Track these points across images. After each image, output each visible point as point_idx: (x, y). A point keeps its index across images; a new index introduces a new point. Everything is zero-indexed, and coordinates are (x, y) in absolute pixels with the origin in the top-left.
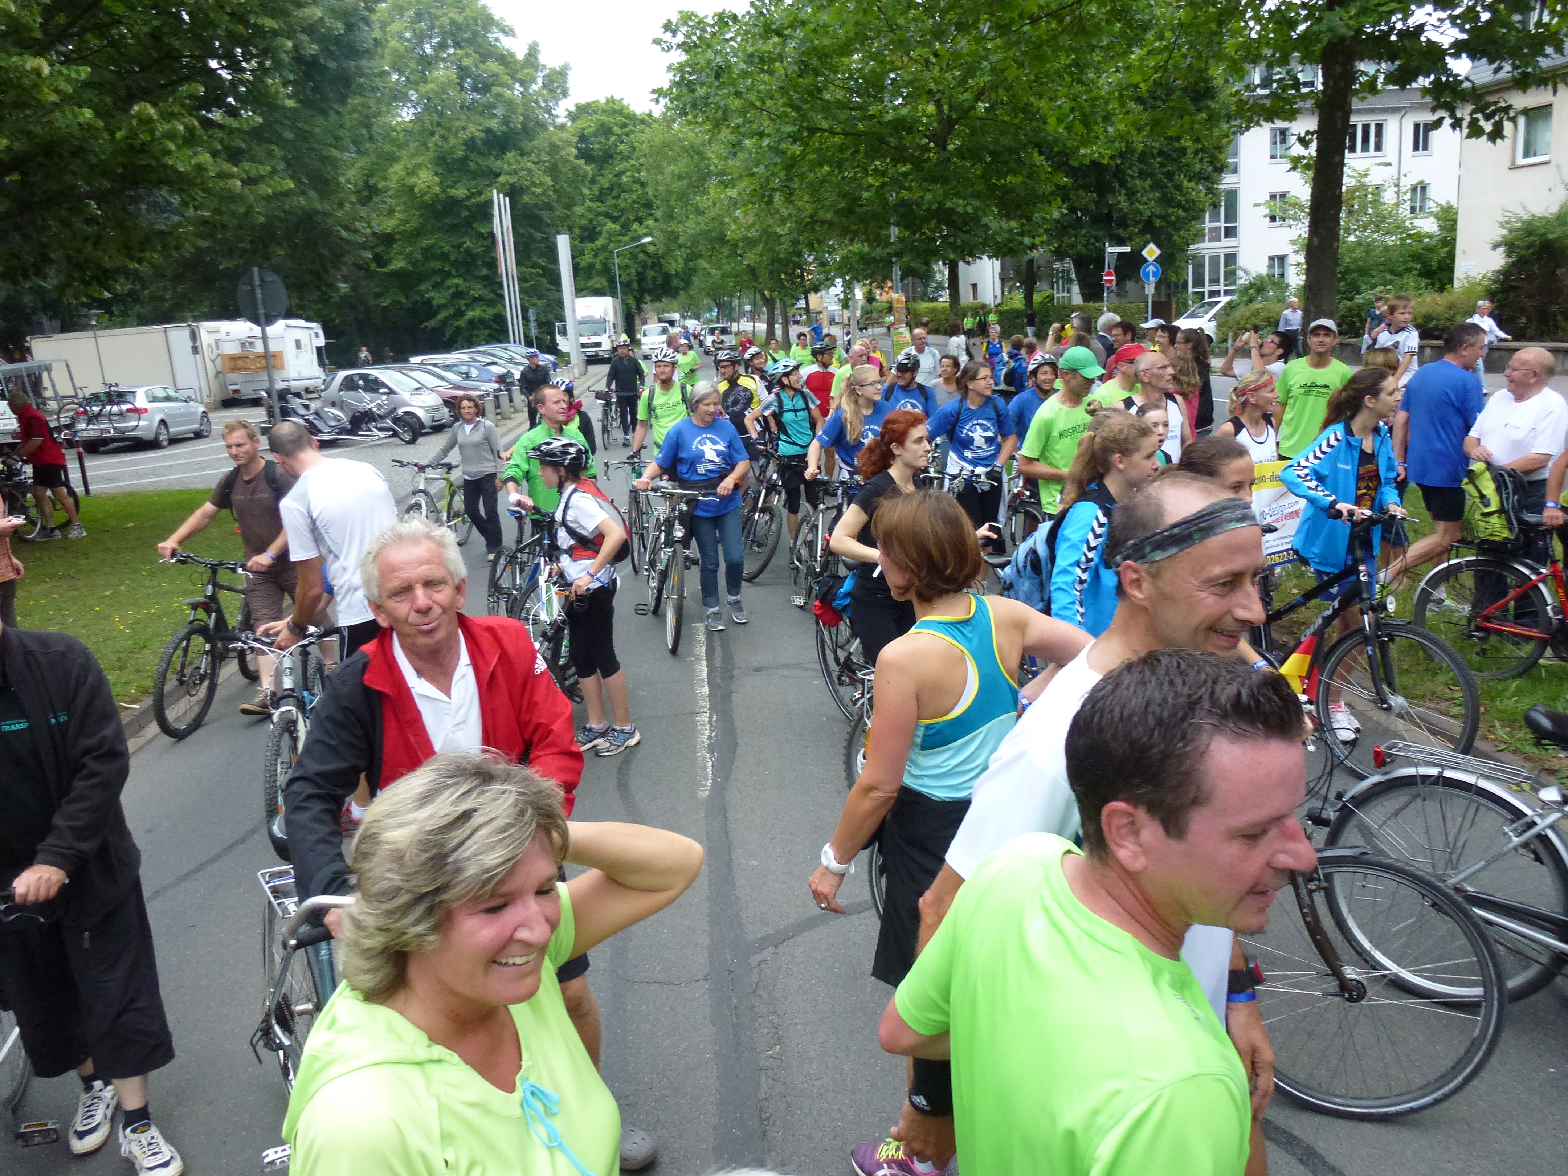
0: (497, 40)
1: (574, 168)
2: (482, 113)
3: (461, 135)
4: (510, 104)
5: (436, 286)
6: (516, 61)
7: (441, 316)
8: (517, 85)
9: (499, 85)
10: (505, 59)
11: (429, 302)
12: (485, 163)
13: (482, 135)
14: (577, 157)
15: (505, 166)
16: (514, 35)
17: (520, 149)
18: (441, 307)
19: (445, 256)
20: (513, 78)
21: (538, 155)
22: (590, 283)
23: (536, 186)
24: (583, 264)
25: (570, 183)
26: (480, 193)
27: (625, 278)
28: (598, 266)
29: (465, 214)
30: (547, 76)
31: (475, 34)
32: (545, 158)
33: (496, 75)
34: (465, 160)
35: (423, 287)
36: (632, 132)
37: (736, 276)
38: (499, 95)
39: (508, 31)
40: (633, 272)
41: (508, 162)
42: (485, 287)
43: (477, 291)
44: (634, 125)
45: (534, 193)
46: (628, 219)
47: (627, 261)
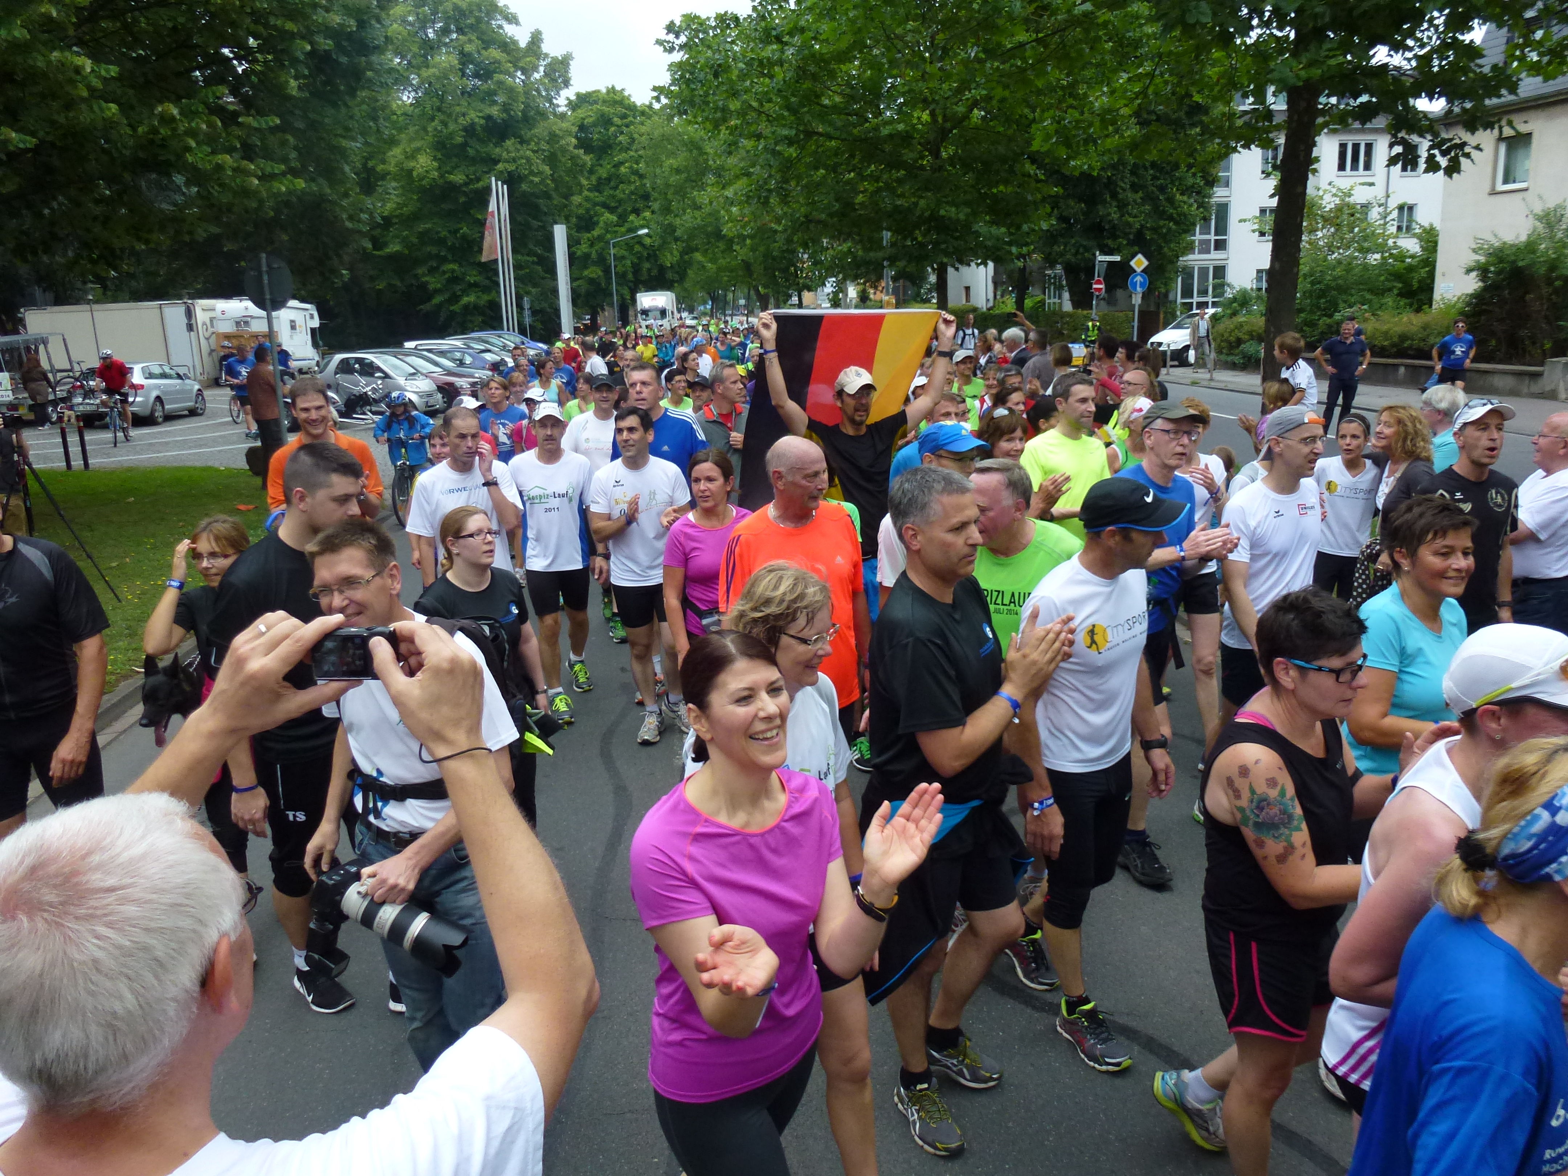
0: (500, 27)
1: (572, 158)
2: (483, 100)
3: (461, 120)
4: (511, 91)
5: (432, 271)
6: (518, 49)
7: (437, 300)
8: (519, 73)
9: (501, 72)
10: (507, 46)
11: (423, 287)
12: (483, 150)
13: (482, 122)
14: (576, 147)
15: (504, 154)
16: (517, 23)
17: (520, 137)
18: (437, 291)
19: (442, 242)
20: (515, 66)
21: (537, 144)
22: (586, 273)
23: (535, 175)
24: (579, 253)
25: (569, 171)
26: (478, 180)
27: (620, 269)
28: (594, 256)
29: (462, 199)
30: (549, 65)
31: (479, 20)
32: (544, 146)
33: (499, 62)
34: (464, 145)
35: (420, 271)
36: (632, 123)
37: (732, 271)
38: (500, 83)
39: (512, 19)
40: (628, 263)
41: (507, 150)
42: (480, 273)
43: (473, 277)
44: (635, 118)
45: (532, 181)
46: (625, 210)
47: (623, 252)
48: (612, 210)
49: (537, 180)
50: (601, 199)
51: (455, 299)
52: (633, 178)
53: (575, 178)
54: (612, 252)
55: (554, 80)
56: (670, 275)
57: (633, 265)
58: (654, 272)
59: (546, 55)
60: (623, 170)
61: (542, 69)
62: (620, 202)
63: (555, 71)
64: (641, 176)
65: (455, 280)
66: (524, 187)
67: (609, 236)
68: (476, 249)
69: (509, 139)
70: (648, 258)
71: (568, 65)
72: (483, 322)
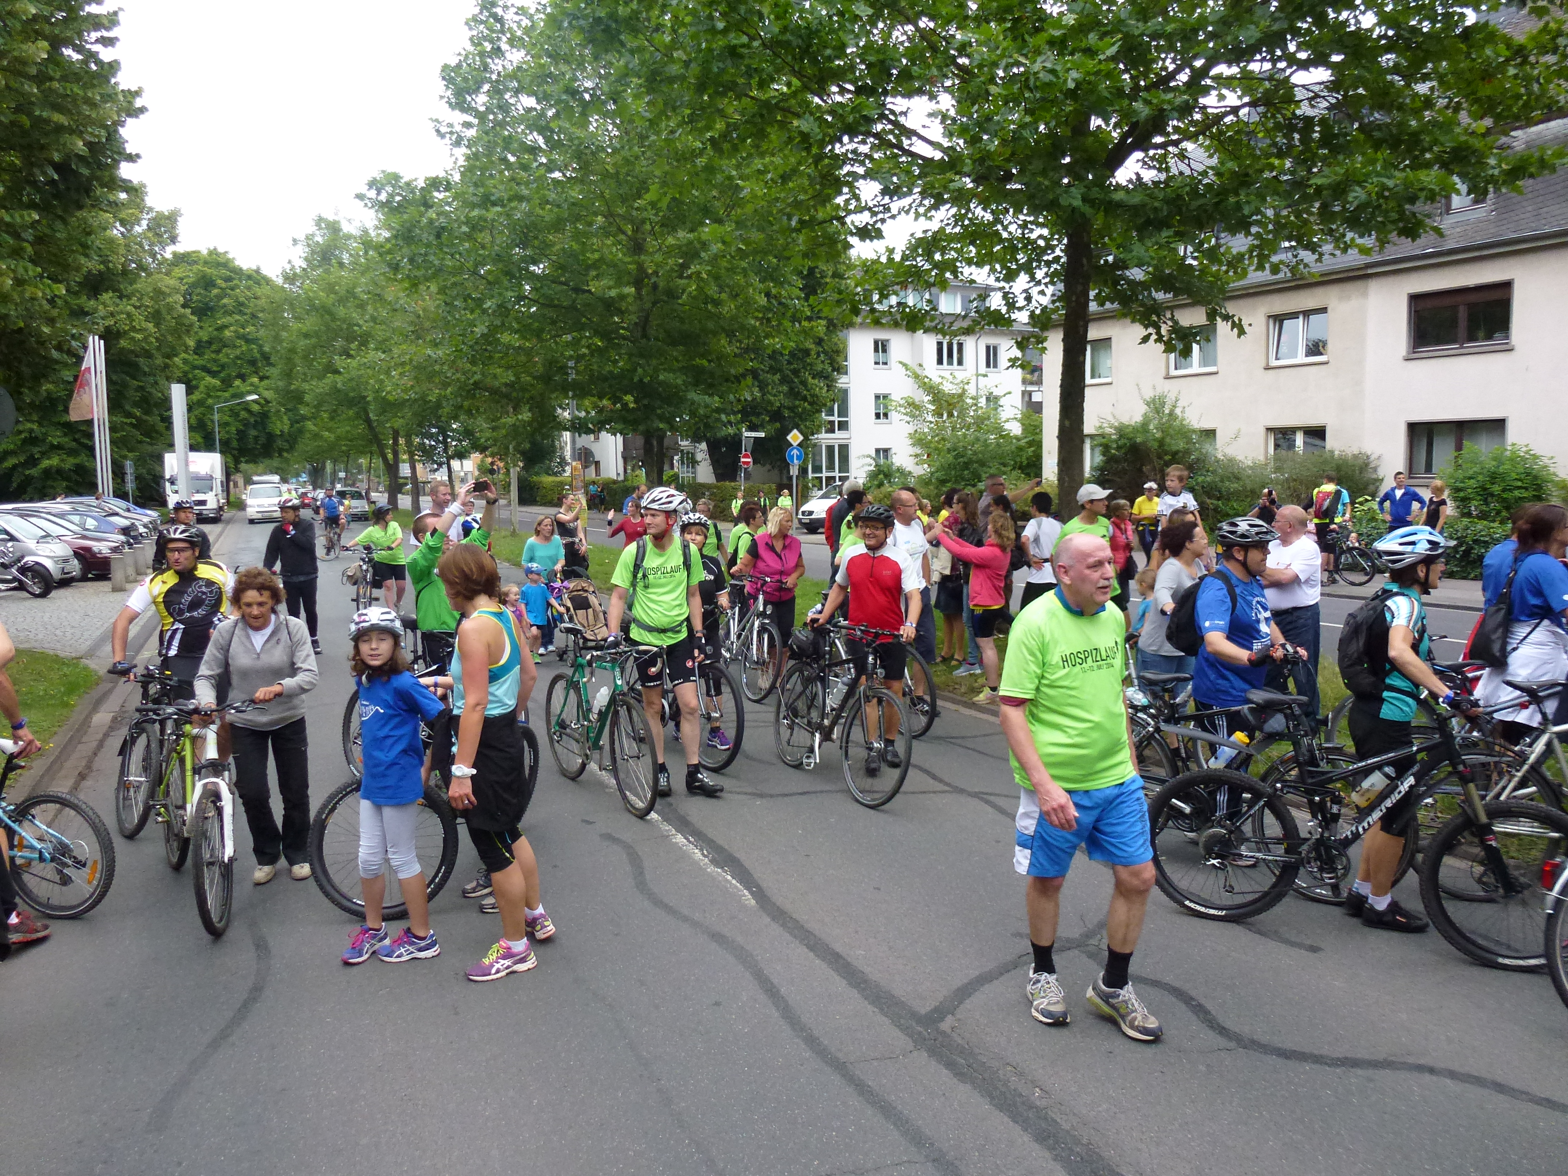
1: (178, 317)
4: (109, 244)
8: (118, 226)
14: (184, 306)
15: (100, 308)
17: (119, 291)
21: (140, 299)
23: (136, 331)
25: (174, 331)
27: (224, 435)
30: (154, 219)
32: (148, 303)
36: (237, 286)
40: (233, 429)
41: (103, 304)
42: (65, 435)
43: (56, 437)
44: (240, 280)
45: (133, 338)
46: (229, 375)
47: (227, 418)
48: (213, 374)
49: (139, 336)
50: (200, 362)
51: (32, 462)
52: (239, 342)
53: (180, 337)
54: (216, 417)
55: (160, 236)
56: (279, 443)
57: (239, 432)
58: (263, 440)
59: (151, 209)
60: (227, 333)
61: (144, 223)
62: (223, 367)
63: (159, 226)
64: (248, 341)
65: (32, 440)
66: (123, 343)
67: (210, 401)
68: (61, 408)
69: (106, 291)
70: (255, 426)
71: (176, 221)
72: (67, 487)
